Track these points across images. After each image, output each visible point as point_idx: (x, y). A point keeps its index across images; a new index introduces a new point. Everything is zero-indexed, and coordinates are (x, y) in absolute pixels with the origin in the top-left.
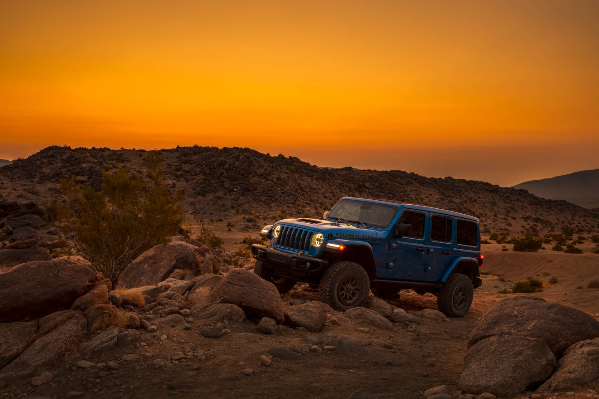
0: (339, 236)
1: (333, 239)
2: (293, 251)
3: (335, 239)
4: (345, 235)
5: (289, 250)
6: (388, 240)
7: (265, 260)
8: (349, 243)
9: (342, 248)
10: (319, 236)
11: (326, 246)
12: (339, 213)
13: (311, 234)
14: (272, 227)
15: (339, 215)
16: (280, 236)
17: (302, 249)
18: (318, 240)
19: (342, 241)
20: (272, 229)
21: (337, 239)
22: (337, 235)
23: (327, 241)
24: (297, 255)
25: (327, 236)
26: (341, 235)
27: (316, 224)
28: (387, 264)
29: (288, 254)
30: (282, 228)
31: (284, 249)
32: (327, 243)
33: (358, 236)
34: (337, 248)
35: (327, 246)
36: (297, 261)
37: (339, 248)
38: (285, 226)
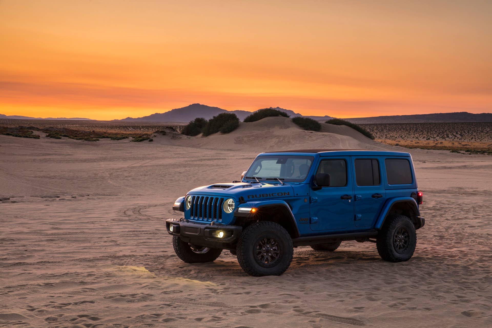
0: (251, 198)
1: (245, 203)
2: (207, 221)
3: (246, 202)
4: (258, 196)
5: (203, 220)
6: (308, 194)
7: (179, 234)
8: (263, 204)
9: (254, 210)
10: (230, 201)
11: (237, 211)
12: (257, 171)
13: (222, 200)
14: (184, 198)
15: (257, 173)
16: (192, 206)
17: (215, 217)
18: (229, 205)
19: (254, 203)
20: (184, 201)
21: (248, 202)
22: (249, 197)
23: (238, 205)
24: (210, 224)
25: (238, 200)
26: (253, 197)
27: (227, 189)
28: (310, 219)
29: (200, 225)
30: (193, 198)
31: (198, 220)
32: (239, 208)
33: (272, 195)
34: (249, 211)
35: (239, 211)
36: (210, 231)
37: (251, 211)
38: (196, 196)
